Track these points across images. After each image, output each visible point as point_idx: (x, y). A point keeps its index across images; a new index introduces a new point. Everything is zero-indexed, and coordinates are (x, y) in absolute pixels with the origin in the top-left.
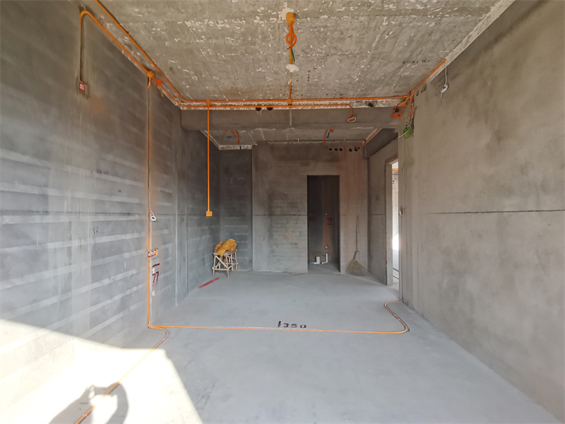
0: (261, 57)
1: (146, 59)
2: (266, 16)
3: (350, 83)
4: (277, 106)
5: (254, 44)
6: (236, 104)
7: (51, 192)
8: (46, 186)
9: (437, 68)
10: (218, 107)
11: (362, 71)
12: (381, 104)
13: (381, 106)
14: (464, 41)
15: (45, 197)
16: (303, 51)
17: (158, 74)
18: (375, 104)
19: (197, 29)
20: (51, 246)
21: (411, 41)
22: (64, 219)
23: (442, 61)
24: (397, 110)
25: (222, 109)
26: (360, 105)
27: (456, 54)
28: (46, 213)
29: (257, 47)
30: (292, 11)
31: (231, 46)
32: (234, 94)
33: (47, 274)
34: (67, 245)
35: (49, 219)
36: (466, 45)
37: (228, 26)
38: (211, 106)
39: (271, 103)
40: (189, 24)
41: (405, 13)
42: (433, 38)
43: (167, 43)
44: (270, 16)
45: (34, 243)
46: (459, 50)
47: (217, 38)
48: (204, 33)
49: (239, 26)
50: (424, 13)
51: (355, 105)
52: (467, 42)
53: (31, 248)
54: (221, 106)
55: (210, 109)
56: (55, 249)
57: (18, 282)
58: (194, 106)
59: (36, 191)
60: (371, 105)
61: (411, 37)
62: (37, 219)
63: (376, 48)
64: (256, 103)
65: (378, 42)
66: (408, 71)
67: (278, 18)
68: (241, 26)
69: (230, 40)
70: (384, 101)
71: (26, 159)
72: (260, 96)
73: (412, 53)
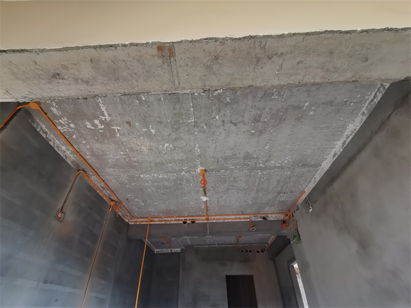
0: (186, 191)
1: (112, 194)
2: (188, 171)
3: (246, 205)
4: (198, 220)
5: (182, 184)
6: (169, 219)
9: (302, 196)
10: (157, 222)
11: (253, 198)
12: (272, 217)
13: (272, 219)
14: (313, 180)
16: (212, 187)
17: (118, 203)
18: (267, 218)
19: (147, 178)
21: (279, 182)
23: (303, 192)
24: (284, 222)
25: (159, 223)
26: (257, 219)
27: (310, 188)
29: (183, 186)
30: (204, 168)
31: (167, 186)
32: (168, 213)
36: (315, 183)
37: (165, 176)
38: (151, 221)
39: (194, 218)
40: (142, 176)
41: (271, 168)
42: (292, 180)
43: (127, 186)
44: (191, 171)
46: (311, 186)
47: (159, 182)
48: (151, 180)
49: (172, 176)
50: (282, 168)
51: (253, 219)
52: (315, 181)
54: (158, 221)
55: (150, 223)
58: (139, 222)
60: (264, 218)
61: (278, 180)
63: (258, 185)
64: (183, 218)
65: (259, 182)
66: (283, 198)
67: (195, 172)
68: (174, 176)
69: (166, 183)
70: (273, 215)
72: (186, 214)
73: (282, 188)
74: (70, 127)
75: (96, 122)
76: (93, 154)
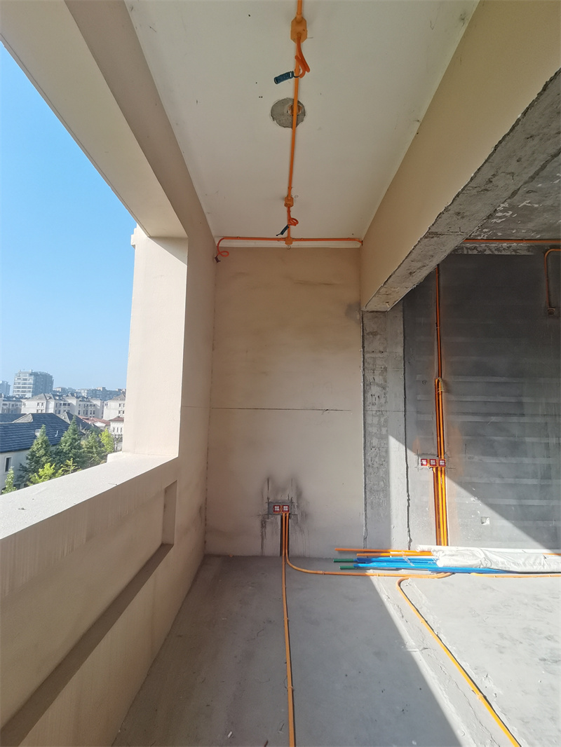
7: (525, 400)
8: (521, 396)
15: (520, 404)
20: (528, 440)
22: (539, 420)
28: (523, 415)
33: (526, 460)
34: (544, 440)
35: (525, 420)
45: (513, 436)
53: (512, 439)
56: (533, 443)
57: (503, 460)
59: (513, 400)
62: (515, 419)
71: (503, 379)
74: (485, 232)
75: (500, 214)
76: (538, 232)
